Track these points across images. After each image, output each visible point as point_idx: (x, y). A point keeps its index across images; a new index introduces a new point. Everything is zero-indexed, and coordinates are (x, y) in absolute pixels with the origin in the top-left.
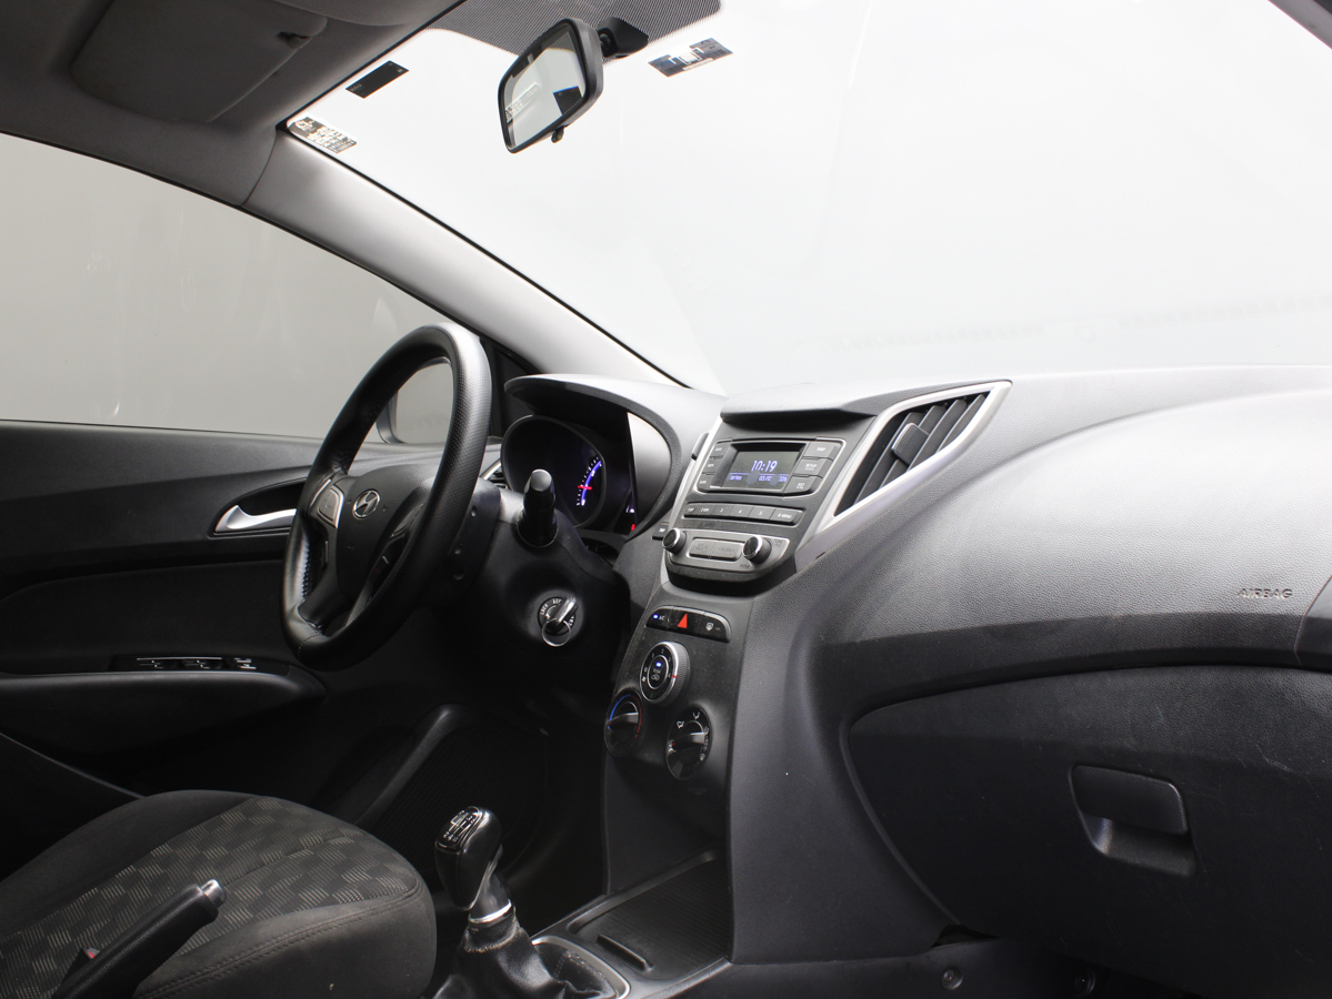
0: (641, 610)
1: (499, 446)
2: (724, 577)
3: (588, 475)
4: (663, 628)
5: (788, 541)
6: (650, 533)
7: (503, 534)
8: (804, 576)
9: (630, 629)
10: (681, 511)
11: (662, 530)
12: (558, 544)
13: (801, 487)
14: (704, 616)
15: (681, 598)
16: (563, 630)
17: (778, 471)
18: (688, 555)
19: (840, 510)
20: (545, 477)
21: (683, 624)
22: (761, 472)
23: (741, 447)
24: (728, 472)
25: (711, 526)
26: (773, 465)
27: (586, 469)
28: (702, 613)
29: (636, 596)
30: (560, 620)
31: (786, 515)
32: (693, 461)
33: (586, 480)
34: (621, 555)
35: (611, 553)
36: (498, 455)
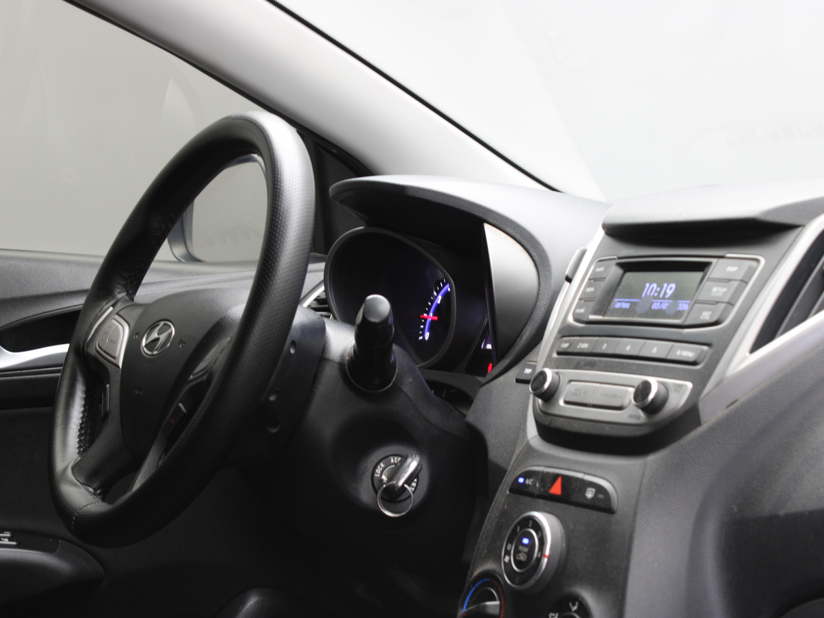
0: (502, 472)
1: (322, 265)
2: (608, 431)
3: (432, 302)
4: (531, 495)
5: (690, 385)
6: (513, 374)
7: (329, 375)
8: (712, 430)
9: (488, 496)
10: (553, 347)
11: (528, 371)
12: (397, 388)
13: (706, 316)
14: (582, 480)
15: (553, 457)
16: (404, 496)
17: (677, 296)
18: (561, 403)
19: (757, 345)
20: (381, 304)
21: (556, 489)
22: (654, 298)
23: (628, 267)
24: (613, 297)
25: (591, 366)
26: (670, 289)
27: (432, 295)
28: (580, 475)
29: (495, 453)
30: (400, 483)
31: (687, 353)
32: (567, 284)
33: (430, 308)
34: (476, 402)
35: (464, 399)
36: (321, 276)
